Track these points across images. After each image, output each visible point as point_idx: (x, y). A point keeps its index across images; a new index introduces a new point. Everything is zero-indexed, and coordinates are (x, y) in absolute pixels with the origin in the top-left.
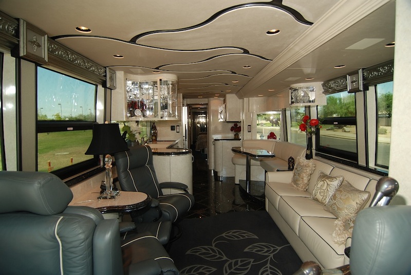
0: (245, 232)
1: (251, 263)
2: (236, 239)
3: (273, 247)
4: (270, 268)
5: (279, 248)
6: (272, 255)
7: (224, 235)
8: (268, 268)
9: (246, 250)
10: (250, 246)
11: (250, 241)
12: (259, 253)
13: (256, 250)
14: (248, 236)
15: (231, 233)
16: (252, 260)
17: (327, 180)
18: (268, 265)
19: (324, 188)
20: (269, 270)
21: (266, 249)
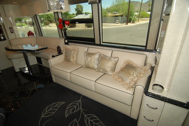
0: (54, 103)
1: (77, 122)
2: (54, 113)
3: (77, 102)
4: (88, 116)
5: (80, 101)
6: (81, 108)
7: (43, 116)
8: (87, 118)
9: (67, 116)
10: (66, 112)
11: (63, 108)
12: (74, 112)
13: (71, 111)
14: (59, 105)
15: (46, 111)
16: (76, 120)
17: (93, 56)
18: (85, 116)
19: (93, 60)
20: (89, 118)
21: (75, 106)
